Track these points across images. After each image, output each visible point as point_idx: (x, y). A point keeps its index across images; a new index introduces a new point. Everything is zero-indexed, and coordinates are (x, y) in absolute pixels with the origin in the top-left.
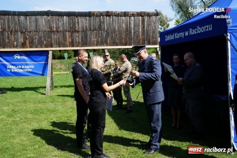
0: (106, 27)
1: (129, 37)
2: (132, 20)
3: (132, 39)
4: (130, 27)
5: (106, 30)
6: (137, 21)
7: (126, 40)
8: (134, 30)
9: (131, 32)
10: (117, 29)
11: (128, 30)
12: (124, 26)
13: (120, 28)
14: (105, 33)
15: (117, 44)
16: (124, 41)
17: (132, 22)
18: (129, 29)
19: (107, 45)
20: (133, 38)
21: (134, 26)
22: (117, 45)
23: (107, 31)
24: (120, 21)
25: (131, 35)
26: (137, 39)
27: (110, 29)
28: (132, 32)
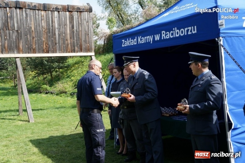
0: (16, 25)
1: (52, 40)
2: (56, 16)
3: (56, 44)
4: (52, 26)
5: (16, 29)
6: (63, 18)
7: (48, 45)
8: (59, 31)
9: (55, 34)
10: (33, 28)
11: (50, 31)
12: (44, 24)
13: (38, 28)
14: (15, 34)
15: (34, 50)
16: (45, 46)
17: (56, 20)
18: (52, 30)
19: (19, 52)
20: (57, 42)
21: (59, 25)
22: (34, 52)
23: (17, 31)
24: (37, 17)
25: (55, 39)
26: (64, 43)
27: (22, 28)
28: (57, 33)
